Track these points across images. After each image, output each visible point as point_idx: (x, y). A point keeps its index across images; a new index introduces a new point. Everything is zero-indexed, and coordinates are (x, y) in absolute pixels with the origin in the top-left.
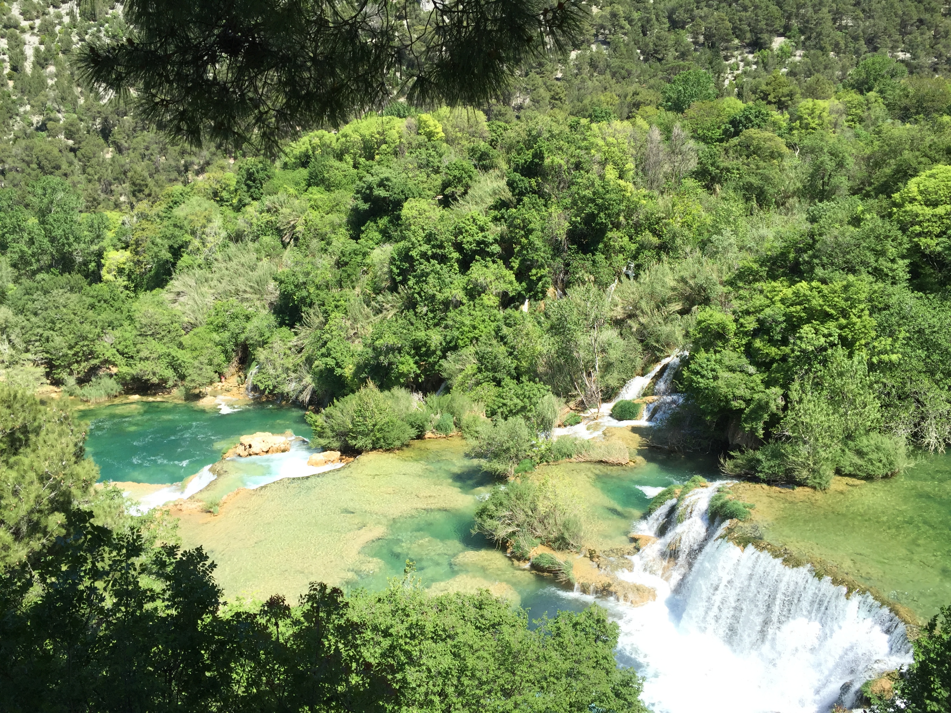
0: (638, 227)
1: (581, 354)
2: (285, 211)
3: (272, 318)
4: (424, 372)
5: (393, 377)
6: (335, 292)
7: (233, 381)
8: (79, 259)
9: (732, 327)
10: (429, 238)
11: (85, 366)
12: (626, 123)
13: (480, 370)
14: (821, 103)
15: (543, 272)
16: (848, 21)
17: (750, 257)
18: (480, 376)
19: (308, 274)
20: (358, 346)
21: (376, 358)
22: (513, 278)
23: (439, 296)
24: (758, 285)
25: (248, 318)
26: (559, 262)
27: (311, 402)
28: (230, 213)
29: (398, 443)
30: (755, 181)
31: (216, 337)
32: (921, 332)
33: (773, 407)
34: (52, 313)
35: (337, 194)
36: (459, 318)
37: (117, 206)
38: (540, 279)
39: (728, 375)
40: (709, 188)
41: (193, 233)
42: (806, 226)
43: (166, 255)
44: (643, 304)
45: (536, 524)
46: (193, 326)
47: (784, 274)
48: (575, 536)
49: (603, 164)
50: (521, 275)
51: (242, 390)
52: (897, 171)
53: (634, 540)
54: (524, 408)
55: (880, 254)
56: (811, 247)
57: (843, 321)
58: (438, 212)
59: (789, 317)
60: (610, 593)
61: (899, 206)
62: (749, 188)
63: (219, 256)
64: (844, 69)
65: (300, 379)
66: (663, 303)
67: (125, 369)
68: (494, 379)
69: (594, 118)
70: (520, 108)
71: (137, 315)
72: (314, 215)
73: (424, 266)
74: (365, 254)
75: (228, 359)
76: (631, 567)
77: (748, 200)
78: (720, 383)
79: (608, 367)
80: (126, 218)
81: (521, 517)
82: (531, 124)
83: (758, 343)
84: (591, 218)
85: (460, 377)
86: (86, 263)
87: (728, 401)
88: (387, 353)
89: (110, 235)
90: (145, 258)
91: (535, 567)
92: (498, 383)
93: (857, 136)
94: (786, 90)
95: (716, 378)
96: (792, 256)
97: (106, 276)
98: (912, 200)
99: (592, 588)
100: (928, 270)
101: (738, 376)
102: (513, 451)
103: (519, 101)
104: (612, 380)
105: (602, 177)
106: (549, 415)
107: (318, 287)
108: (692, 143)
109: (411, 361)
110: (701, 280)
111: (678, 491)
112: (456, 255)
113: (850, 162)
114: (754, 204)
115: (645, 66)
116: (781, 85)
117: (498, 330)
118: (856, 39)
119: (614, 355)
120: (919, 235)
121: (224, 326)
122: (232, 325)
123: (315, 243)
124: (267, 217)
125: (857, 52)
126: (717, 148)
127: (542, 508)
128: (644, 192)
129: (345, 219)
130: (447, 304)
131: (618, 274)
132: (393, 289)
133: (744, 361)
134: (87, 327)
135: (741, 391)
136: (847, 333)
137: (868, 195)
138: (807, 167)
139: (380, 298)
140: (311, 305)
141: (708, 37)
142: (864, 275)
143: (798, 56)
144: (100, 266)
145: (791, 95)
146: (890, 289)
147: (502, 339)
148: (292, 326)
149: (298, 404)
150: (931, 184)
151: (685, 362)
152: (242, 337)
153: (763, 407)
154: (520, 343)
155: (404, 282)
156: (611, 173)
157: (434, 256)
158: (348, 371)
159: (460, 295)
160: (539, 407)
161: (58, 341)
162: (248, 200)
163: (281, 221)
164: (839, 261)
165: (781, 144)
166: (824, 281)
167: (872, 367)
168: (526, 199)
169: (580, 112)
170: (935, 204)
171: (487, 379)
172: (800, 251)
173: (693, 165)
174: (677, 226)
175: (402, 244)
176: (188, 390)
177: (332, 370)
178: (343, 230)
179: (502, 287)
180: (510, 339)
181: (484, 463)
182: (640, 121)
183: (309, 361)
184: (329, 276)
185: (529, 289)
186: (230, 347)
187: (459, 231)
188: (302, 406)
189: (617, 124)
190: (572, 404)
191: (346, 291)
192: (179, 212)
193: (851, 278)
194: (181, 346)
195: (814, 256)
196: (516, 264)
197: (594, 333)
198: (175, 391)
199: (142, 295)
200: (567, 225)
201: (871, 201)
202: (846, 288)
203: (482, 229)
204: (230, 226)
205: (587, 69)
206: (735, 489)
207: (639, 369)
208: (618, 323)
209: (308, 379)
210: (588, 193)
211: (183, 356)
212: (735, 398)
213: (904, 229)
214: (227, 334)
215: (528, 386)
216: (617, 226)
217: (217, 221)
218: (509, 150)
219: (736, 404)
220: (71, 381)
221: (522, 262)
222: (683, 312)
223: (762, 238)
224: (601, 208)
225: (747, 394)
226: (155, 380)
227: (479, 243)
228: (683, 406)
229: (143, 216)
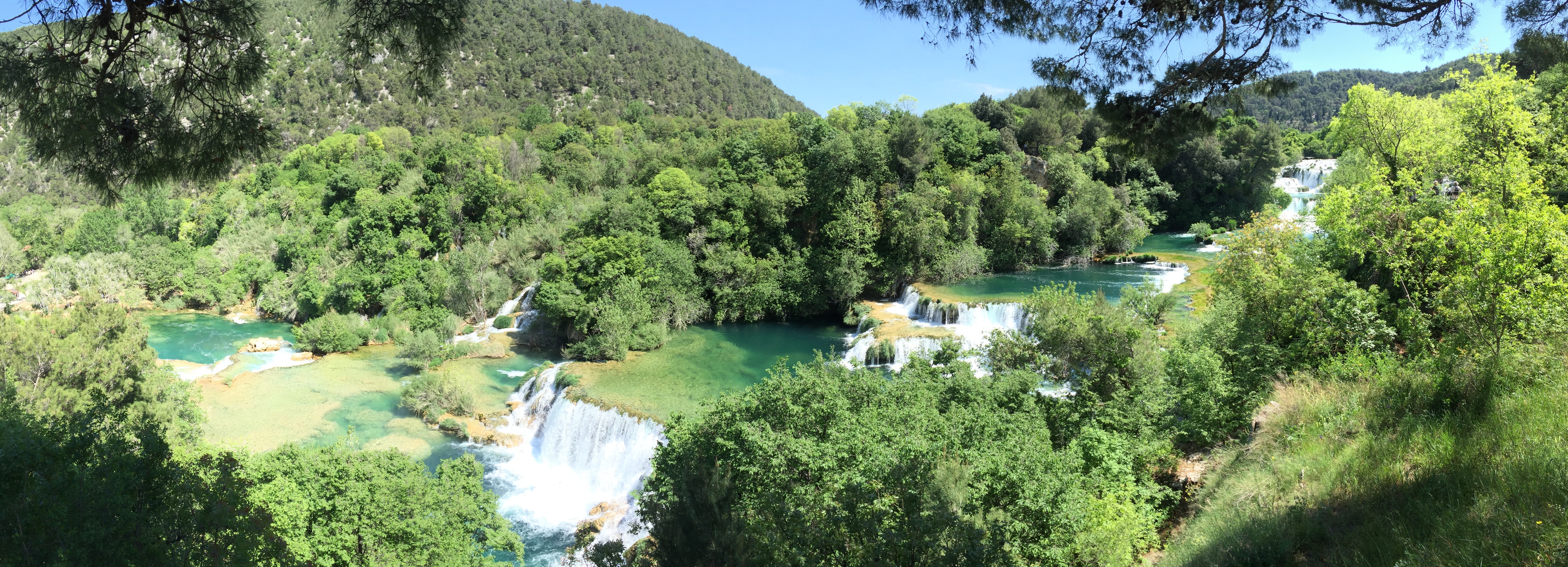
0: (507, 204)
1: (473, 287)
2: (284, 197)
3: (273, 265)
4: (369, 301)
5: (349, 304)
6: (313, 249)
7: (248, 304)
8: (167, 227)
9: (565, 267)
10: (373, 214)
11: (166, 289)
12: (498, 138)
13: (407, 300)
14: (610, 128)
15: (447, 235)
16: (621, 79)
17: (575, 223)
18: (406, 304)
19: (296, 238)
20: (326, 285)
21: (338, 292)
22: (427, 239)
23: (379, 252)
24: (578, 240)
25: (259, 265)
26: (457, 228)
27: (296, 319)
28: (251, 198)
29: (350, 348)
30: (575, 175)
31: (239, 276)
32: (668, 262)
33: (592, 314)
34: (151, 258)
35: (316, 186)
36: (392, 266)
37: (190, 195)
38: (445, 239)
39: (564, 296)
40: (548, 179)
41: (229, 211)
42: (603, 204)
43: (215, 225)
44: (512, 254)
45: (443, 399)
46: (227, 269)
47: (594, 233)
48: (468, 406)
49: (484, 164)
50: (433, 237)
51: (254, 310)
52: (650, 171)
53: (509, 405)
54: (434, 324)
55: (644, 219)
56: (607, 216)
57: (627, 260)
58: (380, 197)
59: (597, 259)
60: (492, 441)
61: (651, 191)
62: (572, 179)
63: (243, 226)
64: (621, 108)
65: (289, 305)
66: (522, 253)
67: (187, 293)
68: (416, 306)
69: (478, 134)
70: (432, 127)
71: (196, 261)
72: (301, 200)
73: (370, 233)
74: (332, 225)
75: (246, 290)
76: (506, 424)
77: (571, 187)
78: (560, 301)
79: (490, 295)
80: (194, 202)
81: (432, 396)
82: (439, 138)
83: (580, 276)
84: (477, 198)
85: (393, 304)
86: (170, 229)
87: (565, 312)
88: (345, 289)
89: (184, 213)
90: (203, 227)
91: (442, 428)
92: (419, 308)
93: (630, 148)
94: (591, 120)
95: (557, 299)
96: (597, 221)
97: (181, 237)
98: (658, 188)
99: (480, 439)
100: (669, 227)
101: (570, 296)
102: (427, 353)
103: (431, 122)
104: (493, 304)
105: (483, 173)
106: (451, 328)
107: (302, 246)
108: (537, 151)
109: (361, 294)
110: (547, 237)
111: (536, 371)
112: (390, 225)
113: (626, 164)
114: (575, 189)
115: (508, 101)
116: (587, 116)
117: (418, 274)
118: (626, 90)
119: (494, 287)
120: (663, 207)
121: (244, 270)
122: (249, 269)
123: (302, 218)
124: (273, 201)
125: (627, 98)
126: (552, 154)
127: (446, 390)
128: (510, 182)
129: (320, 202)
130: (384, 257)
131: (495, 235)
132: (350, 247)
133: (574, 287)
134: (168, 267)
135: (574, 306)
136: (630, 266)
137: (635, 185)
138: (604, 167)
139: (341, 253)
140: (297, 257)
141: (545, 84)
142: (637, 232)
143: (596, 99)
144: (178, 231)
145: (594, 123)
146: (651, 239)
147: (421, 279)
148: (285, 271)
149: (287, 320)
150: (666, 178)
151: (538, 289)
152: (255, 277)
153: (585, 315)
154: (433, 282)
155: (357, 242)
156: (489, 170)
157: (376, 226)
158: (320, 301)
159: (393, 250)
160: (445, 323)
161: (153, 275)
162: (262, 190)
163: (281, 203)
164: (622, 224)
165: (588, 153)
166: (615, 236)
167: (643, 285)
168: (436, 188)
169: (469, 130)
170: (669, 190)
171: (411, 306)
172: (601, 218)
173: (538, 165)
174: (530, 204)
175: (355, 218)
176: (221, 308)
177: (309, 300)
178: (319, 209)
179: (421, 245)
180: (426, 279)
181: (408, 361)
182: (505, 136)
183: (296, 293)
184: (309, 239)
185: (438, 246)
186: (247, 283)
187: (392, 209)
188: (290, 322)
189: (492, 138)
190: (468, 320)
191: (320, 248)
192: (223, 199)
193: (630, 233)
194: (219, 281)
195: (609, 221)
196: (429, 230)
197: (481, 274)
198: (214, 308)
199: (199, 249)
200: (461, 204)
201: (637, 188)
202: (627, 239)
203: (407, 208)
204: (251, 207)
205: (473, 102)
206: (570, 367)
207: (510, 296)
208: (496, 266)
209: (294, 305)
210: (475, 183)
211: (220, 287)
212: (570, 310)
213: (655, 204)
214: (245, 275)
215: (437, 310)
216: (494, 204)
217: (243, 204)
218: (424, 155)
219: (570, 314)
220: (158, 298)
221: (434, 229)
222: (536, 258)
223: (581, 210)
224: (483, 193)
225: (577, 308)
226: (203, 301)
227: (406, 217)
228: (538, 318)
229: (204, 201)
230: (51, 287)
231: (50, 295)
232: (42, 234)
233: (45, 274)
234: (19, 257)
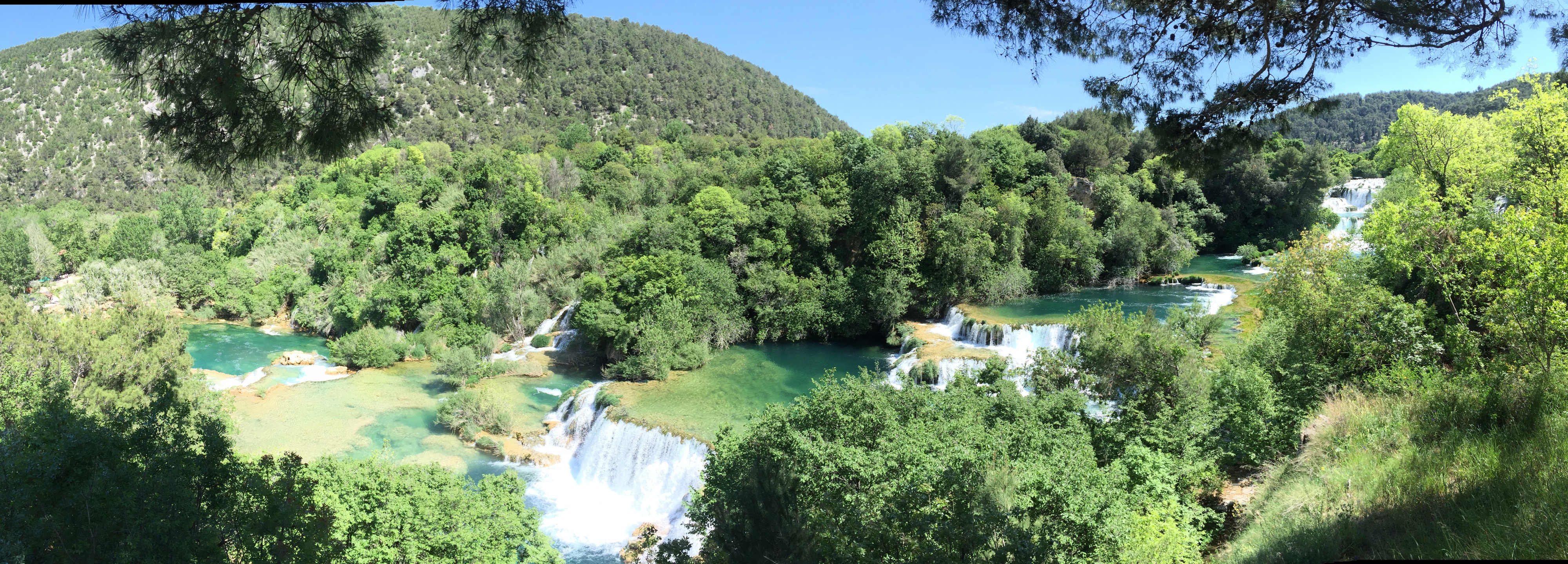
0: (546, 223)
1: (511, 305)
2: (321, 210)
3: (310, 278)
4: (406, 317)
5: (385, 319)
6: (350, 263)
7: (283, 316)
8: (201, 236)
9: (605, 286)
10: (412, 229)
11: (198, 299)
12: (537, 155)
13: (444, 316)
14: (648, 148)
15: (486, 252)
16: (659, 98)
17: (615, 241)
18: (444, 320)
19: (333, 251)
20: (363, 299)
21: (375, 307)
22: (467, 255)
23: (418, 267)
24: (619, 259)
25: (294, 278)
26: (497, 246)
27: (330, 333)
28: (288, 209)
29: (385, 364)
30: (615, 194)
31: (274, 288)
32: (709, 281)
33: (632, 334)
34: (183, 267)
35: (354, 199)
36: (430, 282)
37: (225, 204)
38: (484, 256)
39: (604, 315)
40: (588, 198)
41: (266, 222)
42: (643, 223)
43: (249, 236)
44: (550, 273)
45: (479, 417)
46: (261, 280)
47: (634, 252)
48: (505, 425)
49: (523, 181)
50: (472, 254)
51: (288, 323)
52: (690, 190)
53: (546, 425)
54: (472, 342)
55: (684, 237)
56: (647, 235)
57: (668, 278)
58: (419, 212)
59: (638, 278)
60: (530, 461)
61: (692, 210)
62: (611, 198)
63: (280, 238)
64: (659, 127)
65: (324, 319)
66: (562, 272)
67: (219, 303)
68: (454, 322)
69: (520, 151)
70: (473, 143)
71: (229, 271)
72: (339, 213)
73: (409, 247)
74: (370, 239)
75: (281, 303)
76: (543, 444)
77: (611, 206)
78: (599, 321)
79: (528, 313)
80: (229, 212)
81: (469, 413)
82: (480, 154)
83: (621, 295)
84: (517, 216)
85: (431, 320)
86: (204, 238)
87: (604, 332)
88: (382, 304)
89: (219, 222)
90: (237, 237)
91: (478, 445)
92: (456, 325)
93: (670, 168)
94: (629, 139)
95: (596, 318)
96: (637, 240)
97: (214, 246)
98: (698, 206)
99: (518, 458)
100: (710, 246)
101: (610, 316)
102: (464, 369)
103: (472, 138)
104: (531, 322)
105: (523, 190)
106: (489, 346)
107: (339, 260)
108: (576, 170)
109: (398, 310)
110: (587, 255)
111: (574, 391)
112: (430, 240)
113: (666, 183)
114: (615, 208)
115: (548, 119)
116: (626, 135)
117: (457, 289)
118: (664, 110)
119: (532, 305)
120: (704, 226)
121: (280, 282)
122: (284, 282)
123: (339, 231)
124: (310, 213)
125: (666, 117)
126: (592, 173)
127: (483, 407)
128: (549, 200)
129: (358, 215)
130: (423, 272)
131: (534, 253)
132: (388, 261)
133: (614, 306)
134: (201, 276)
135: (613, 325)
136: (670, 285)
137: (676, 204)
138: (643, 187)
139: (379, 267)
140: (334, 271)
141: (584, 103)
142: (677, 251)
143: (635, 118)
144: (211, 240)
145: (633, 142)
146: (692, 258)
147: (459, 295)
148: (321, 284)
149: (322, 335)
150: (707, 197)
151: (577, 309)
152: (290, 290)
153: (626, 334)
154: (471, 299)
155: (395, 257)
156: (528, 187)
157: (415, 241)
158: (356, 315)
159: (432, 266)
160: (483, 341)
161: (185, 283)
162: (300, 203)
163: (318, 216)
164: (663, 242)
165: (627, 172)
166: (656, 255)
167: (685, 304)
168: (476, 204)
169: (510, 147)
170: (710, 209)
171: (448, 322)
172: (641, 237)
173: (578, 184)
174: (570, 222)
175: (394, 233)
176: (254, 320)
177: (345, 314)
178: (357, 223)
179: (460, 261)
180: (464, 295)
181: (444, 378)
182: (546, 154)
183: (331, 307)
184: (346, 253)
185: (477, 263)
186: (282, 295)
187: (432, 224)
188: (324, 335)
189: (532, 156)
190: (506, 338)
191: (357, 262)
192: (259, 209)
193: (670, 252)
194: (252, 292)
195: (649, 240)
196: (469, 246)
197: (520, 291)
198: (246, 320)
199: (232, 259)
200: (501, 220)
201: (677, 207)
202: (668, 258)
203: (447, 223)
204: (289, 219)
205: (514, 119)
207: (549, 315)
208: (535, 285)
209: (330, 320)
210: (515, 200)
211: (254, 299)
212: (609, 330)
213: (695, 223)
214: (281, 287)
215: (475, 327)
216: (533, 222)
217: (281, 215)
218: (465, 171)
219: (609, 334)
220: (189, 307)
221: (473, 245)
222: (576, 277)
223: (621, 229)
224: (523, 210)
225: (616, 327)
226: (235, 312)
227: (445, 232)
228: (577, 337)
229: (239, 212)
230: (84, 291)
231: (83, 299)
232: (77, 239)
233: (79, 278)
234: (54, 261)
